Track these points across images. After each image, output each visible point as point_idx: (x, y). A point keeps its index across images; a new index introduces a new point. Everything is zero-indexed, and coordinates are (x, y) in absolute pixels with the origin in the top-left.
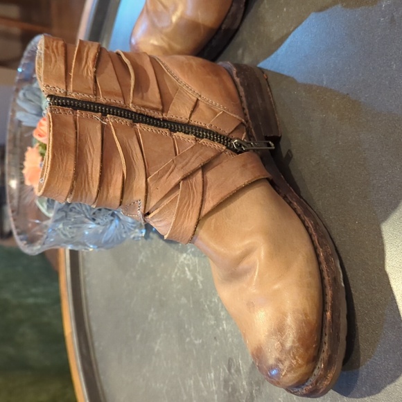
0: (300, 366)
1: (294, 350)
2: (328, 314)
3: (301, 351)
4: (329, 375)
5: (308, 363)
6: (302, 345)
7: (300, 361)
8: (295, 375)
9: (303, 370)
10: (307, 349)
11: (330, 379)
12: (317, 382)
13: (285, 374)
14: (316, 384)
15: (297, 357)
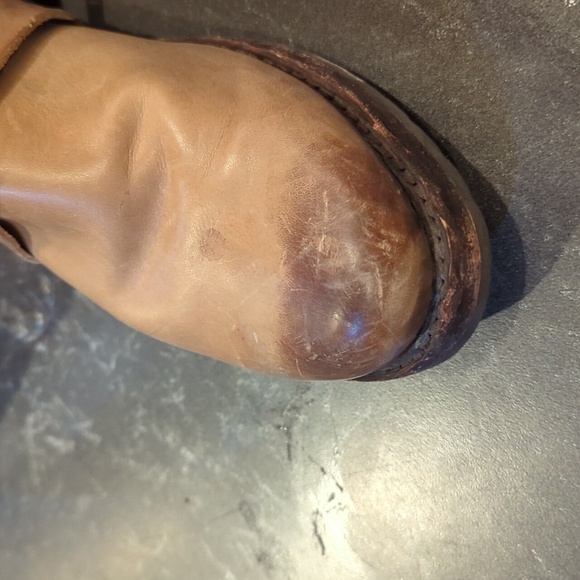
0: (402, 248)
1: (368, 221)
2: (377, 126)
3: (382, 212)
4: (469, 237)
5: (411, 233)
6: (375, 199)
7: (396, 237)
8: (405, 279)
9: (413, 257)
10: (391, 202)
11: (477, 248)
12: (457, 269)
13: (386, 290)
14: (458, 276)
15: (383, 231)
